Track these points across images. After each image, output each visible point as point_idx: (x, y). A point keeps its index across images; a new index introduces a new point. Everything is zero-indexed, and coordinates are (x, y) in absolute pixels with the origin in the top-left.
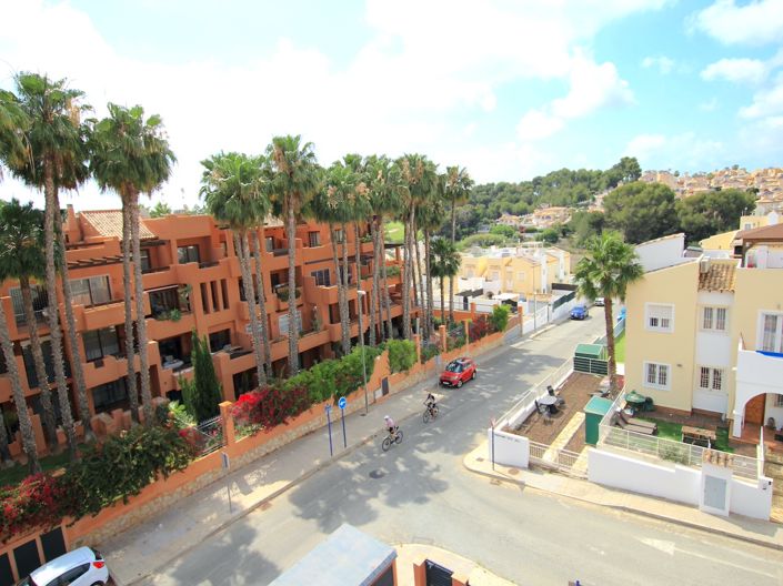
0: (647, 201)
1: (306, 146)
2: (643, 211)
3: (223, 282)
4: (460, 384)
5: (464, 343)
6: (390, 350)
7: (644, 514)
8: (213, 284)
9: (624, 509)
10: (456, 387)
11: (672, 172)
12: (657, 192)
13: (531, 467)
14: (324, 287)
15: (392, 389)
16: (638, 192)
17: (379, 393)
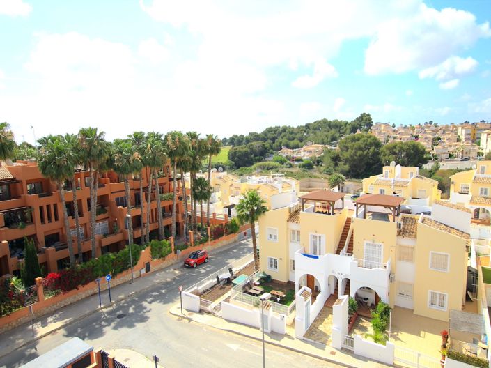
0: (363, 146)
1: (100, 134)
2: (360, 153)
3: (55, 206)
4: (195, 266)
5: (207, 241)
6: (152, 246)
7: (236, 333)
8: (48, 207)
9: (229, 331)
10: (193, 267)
11: (391, 125)
12: (369, 140)
13: (201, 312)
14: (121, 207)
15: (152, 268)
16: (358, 140)
17: (143, 271)
